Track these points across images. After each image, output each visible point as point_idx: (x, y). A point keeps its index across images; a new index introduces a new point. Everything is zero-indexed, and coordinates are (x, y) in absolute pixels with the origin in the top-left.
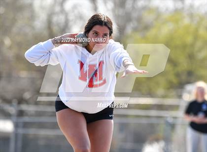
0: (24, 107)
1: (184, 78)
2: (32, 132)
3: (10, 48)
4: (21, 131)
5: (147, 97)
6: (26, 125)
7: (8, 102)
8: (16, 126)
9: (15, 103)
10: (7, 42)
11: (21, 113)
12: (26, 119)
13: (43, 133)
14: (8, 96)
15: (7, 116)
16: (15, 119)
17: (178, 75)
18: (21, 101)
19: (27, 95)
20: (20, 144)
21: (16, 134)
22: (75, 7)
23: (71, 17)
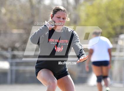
0: (16, 53)
1: (118, 30)
2: (22, 68)
3: (5, 15)
4: (14, 68)
6: (18, 64)
7: (6, 50)
8: (11, 65)
9: (10, 50)
10: (3, 11)
11: (14, 57)
12: (18, 60)
13: (29, 69)
14: (6, 46)
15: (5, 58)
16: (10, 60)
17: (114, 29)
18: (14, 49)
19: (17, 45)
20: (14, 77)
21: (11, 71)
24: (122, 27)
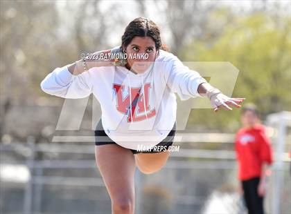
0: (44, 147)
1: (267, 104)
2: (55, 181)
3: (24, 65)
4: (40, 181)
5: (215, 132)
6: (47, 172)
7: (23, 140)
8: (33, 173)
9: (31, 141)
10: (20, 57)
11: (40, 156)
12: (47, 164)
13: (71, 183)
14: (22, 132)
15: (19, 159)
16: (31, 164)
17: (257, 101)
18: (39, 139)
19: (47, 131)
20: (38, 199)
21: (33, 186)
22: (114, 7)
23: (109, 22)
24: (275, 99)
